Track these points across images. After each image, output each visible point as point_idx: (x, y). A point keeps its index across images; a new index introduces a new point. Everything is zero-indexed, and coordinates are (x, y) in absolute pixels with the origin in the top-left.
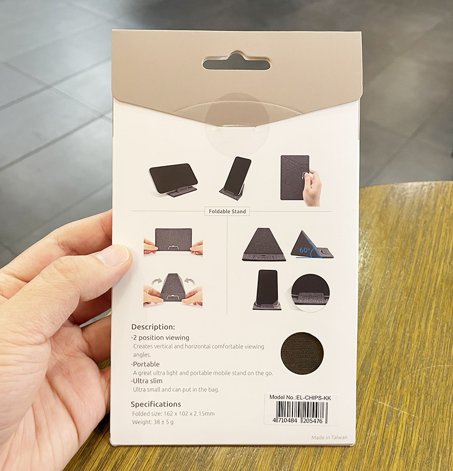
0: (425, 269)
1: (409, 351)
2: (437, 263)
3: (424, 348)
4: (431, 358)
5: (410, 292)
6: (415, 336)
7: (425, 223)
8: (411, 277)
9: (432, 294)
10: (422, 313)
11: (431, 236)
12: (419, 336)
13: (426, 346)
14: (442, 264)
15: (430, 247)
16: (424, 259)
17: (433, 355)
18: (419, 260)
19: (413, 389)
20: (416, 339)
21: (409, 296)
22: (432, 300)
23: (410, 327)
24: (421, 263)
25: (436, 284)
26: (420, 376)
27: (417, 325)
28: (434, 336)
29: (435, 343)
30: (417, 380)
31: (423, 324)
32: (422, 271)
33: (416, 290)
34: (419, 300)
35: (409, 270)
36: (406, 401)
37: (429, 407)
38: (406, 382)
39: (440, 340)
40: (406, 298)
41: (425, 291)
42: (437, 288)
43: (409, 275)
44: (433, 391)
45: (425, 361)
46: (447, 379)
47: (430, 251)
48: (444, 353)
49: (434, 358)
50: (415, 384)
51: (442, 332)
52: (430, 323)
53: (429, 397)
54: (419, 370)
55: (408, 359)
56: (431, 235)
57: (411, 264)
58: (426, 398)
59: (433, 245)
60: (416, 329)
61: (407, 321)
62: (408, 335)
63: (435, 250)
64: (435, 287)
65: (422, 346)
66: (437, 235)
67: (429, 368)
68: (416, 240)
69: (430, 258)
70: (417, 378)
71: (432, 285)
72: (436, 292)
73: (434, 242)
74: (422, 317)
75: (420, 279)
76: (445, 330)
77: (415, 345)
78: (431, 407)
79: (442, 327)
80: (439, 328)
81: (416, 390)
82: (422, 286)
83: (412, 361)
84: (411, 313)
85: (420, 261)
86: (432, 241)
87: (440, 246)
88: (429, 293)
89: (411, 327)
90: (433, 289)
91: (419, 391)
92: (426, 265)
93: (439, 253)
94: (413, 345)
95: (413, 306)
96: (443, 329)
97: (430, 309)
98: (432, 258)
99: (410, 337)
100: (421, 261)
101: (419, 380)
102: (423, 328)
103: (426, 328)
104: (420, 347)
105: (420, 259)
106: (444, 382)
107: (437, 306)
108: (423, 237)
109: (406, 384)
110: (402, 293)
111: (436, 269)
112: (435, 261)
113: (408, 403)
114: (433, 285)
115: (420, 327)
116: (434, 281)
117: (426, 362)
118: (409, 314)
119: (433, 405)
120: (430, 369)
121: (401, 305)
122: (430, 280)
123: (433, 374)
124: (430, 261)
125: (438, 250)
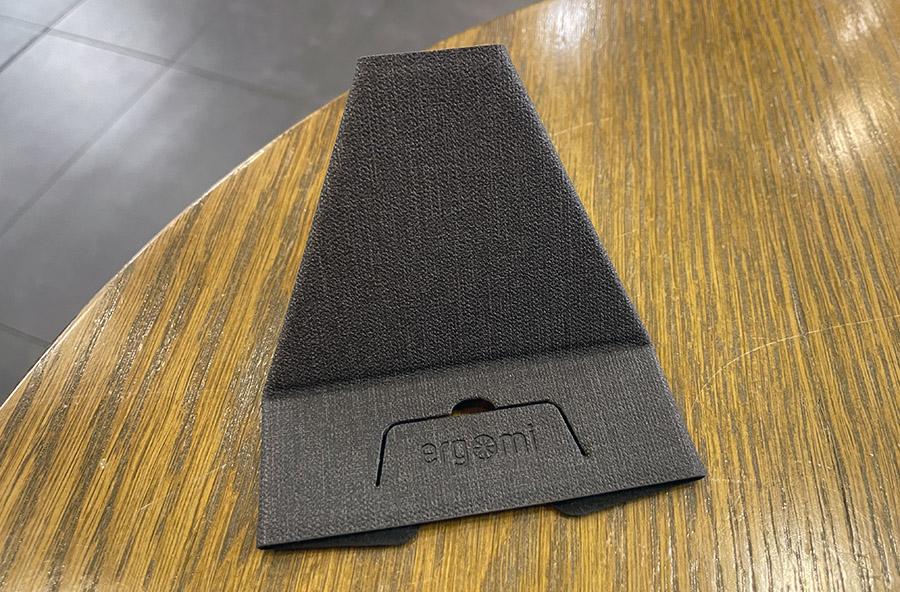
0: (672, 150)
1: (689, 333)
2: (691, 132)
3: (716, 318)
4: (736, 337)
5: (657, 206)
6: (691, 298)
7: (646, 58)
8: (649, 173)
9: (698, 198)
10: (692, 243)
11: (666, 80)
12: (698, 295)
13: (720, 313)
14: (701, 131)
15: (669, 103)
16: (664, 130)
17: (738, 328)
18: (655, 134)
19: (720, 419)
20: (694, 303)
21: (657, 215)
22: (703, 210)
23: (676, 281)
24: (661, 139)
25: (700, 176)
26: (725, 385)
27: (689, 272)
28: (728, 287)
29: (734, 300)
30: (722, 396)
31: (699, 267)
32: (668, 157)
33: (666, 198)
34: (678, 217)
35: (642, 160)
36: (715, 452)
37: (764, 450)
38: (703, 406)
39: (743, 292)
40: (652, 219)
41: (685, 195)
42: (705, 184)
43: (646, 170)
44: (760, 410)
45: (726, 348)
46: (779, 372)
47: (671, 110)
48: (757, 319)
49: (741, 335)
50: (720, 404)
51: (741, 273)
52: (714, 261)
53: (756, 426)
54: (719, 371)
55: (691, 352)
56: (664, 78)
57: (643, 147)
58: (750, 429)
59: (673, 97)
60: (688, 281)
61: (666, 270)
62: (678, 298)
63: (681, 106)
64: (701, 182)
65: (711, 316)
66: (675, 75)
67: (738, 359)
68: (640, 96)
69: (676, 126)
70: (722, 389)
71: (694, 180)
72: (705, 192)
73: (673, 90)
74: (693, 252)
75: (668, 174)
76: (745, 268)
77: (696, 318)
78: (768, 447)
79: (738, 262)
80: (733, 266)
81: (726, 417)
82: (675, 185)
83: (701, 356)
84: (670, 248)
85: (658, 136)
86: (669, 90)
87: (686, 98)
88: (693, 198)
89: (678, 279)
90: (698, 188)
91: (733, 420)
92: (671, 140)
93: (689, 110)
94: (692, 318)
95: (669, 233)
96: (741, 266)
97: (704, 229)
98: (680, 124)
99: (683, 302)
100: (661, 135)
101: (725, 393)
102: (701, 274)
103: (707, 274)
104: (708, 319)
105: (658, 131)
106: (776, 383)
107: (716, 222)
108: (649, 87)
109: (703, 412)
110: (641, 212)
111: (692, 144)
112: (687, 130)
113: (718, 456)
114: (697, 179)
115: (695, 275)
116: (696, 171)
117: (729, 349)
118: (667, 253)
119: (770, 444)
120: (740, 362)
121: (647, 238)
122: (688, 169)
123: (749, 371)
124: (677, 132)
125: (685, 106)
